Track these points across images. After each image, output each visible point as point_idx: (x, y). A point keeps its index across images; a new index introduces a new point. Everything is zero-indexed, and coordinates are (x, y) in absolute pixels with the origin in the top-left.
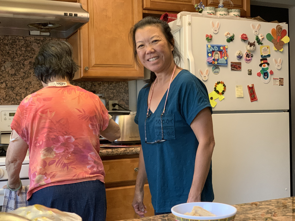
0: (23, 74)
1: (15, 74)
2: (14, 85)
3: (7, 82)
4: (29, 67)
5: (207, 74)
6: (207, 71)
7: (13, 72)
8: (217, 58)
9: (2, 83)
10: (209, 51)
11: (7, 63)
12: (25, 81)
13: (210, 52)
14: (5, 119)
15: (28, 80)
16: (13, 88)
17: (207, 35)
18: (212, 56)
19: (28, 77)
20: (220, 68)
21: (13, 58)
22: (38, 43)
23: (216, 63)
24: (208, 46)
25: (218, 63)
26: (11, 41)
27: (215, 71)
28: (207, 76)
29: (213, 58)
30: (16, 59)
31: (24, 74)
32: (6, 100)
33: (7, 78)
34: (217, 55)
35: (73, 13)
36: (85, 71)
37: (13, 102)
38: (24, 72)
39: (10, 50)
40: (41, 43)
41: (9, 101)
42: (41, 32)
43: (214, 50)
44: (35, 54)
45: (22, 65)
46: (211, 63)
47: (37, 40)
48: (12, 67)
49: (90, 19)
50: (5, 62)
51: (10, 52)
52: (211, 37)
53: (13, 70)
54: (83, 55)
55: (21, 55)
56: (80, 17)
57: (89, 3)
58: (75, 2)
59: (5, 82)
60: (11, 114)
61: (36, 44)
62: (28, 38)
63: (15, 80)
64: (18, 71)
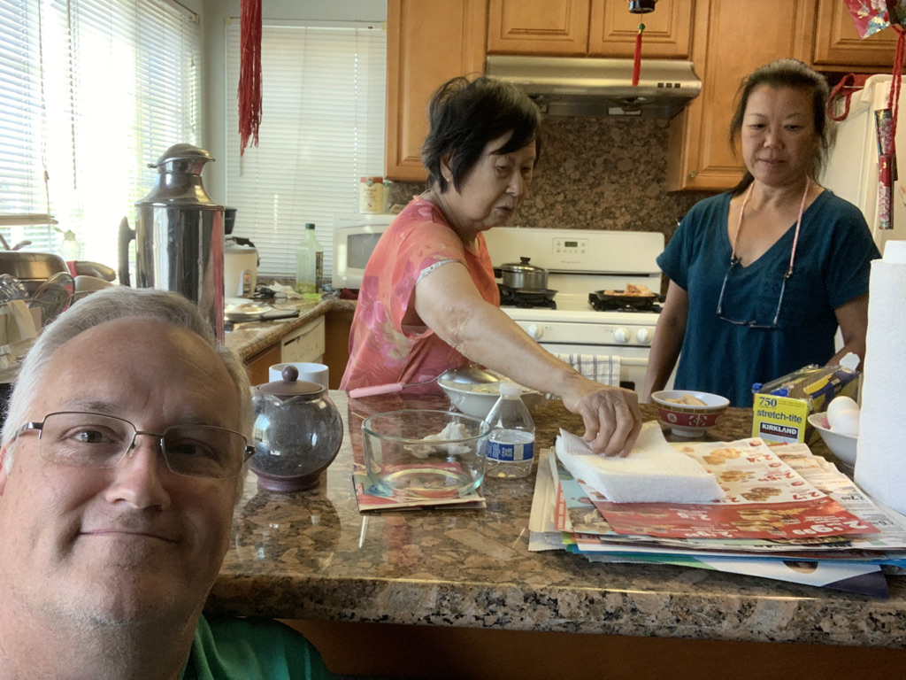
0: (591, 180)
1: (580, 180)
2: (576, 198)
3: (567, 192)
4: (602, 169)
7: (576, 175)
9: (559, 193)
11: (569, 161)
12: (595, 190)
14: (558, 251)
15: (599, 189)
16: (574, 203)
19: (599, 185)
22: (620, 129)
26: (577, 126)
30: (584, 156)
31: (594, 180)
32: (563, 221)
33: (567, 186)
35: (673, 83)
36: (690, 179)
37: (573, 225)
38: (594, 177)
39: (574, 140)
40: (626, 128)
41: (567, 223)
42: (625, 111)
44: (614, 146)
45: (591, 167)
47: (619, 122)
48: (576, 168)
49: (701, 94)
50: (565, 160)
51: (575, 144)
53: (578, 173)
54: (688, 151)
55: (591, 149)
56: (685, 89)
57: (709, 59)
58: (684, 58)
59: (564, 191)
60: (568, 244)
61: (617, 130)
62: (604, 120)
63: (579, 189)
64: (584, 174)
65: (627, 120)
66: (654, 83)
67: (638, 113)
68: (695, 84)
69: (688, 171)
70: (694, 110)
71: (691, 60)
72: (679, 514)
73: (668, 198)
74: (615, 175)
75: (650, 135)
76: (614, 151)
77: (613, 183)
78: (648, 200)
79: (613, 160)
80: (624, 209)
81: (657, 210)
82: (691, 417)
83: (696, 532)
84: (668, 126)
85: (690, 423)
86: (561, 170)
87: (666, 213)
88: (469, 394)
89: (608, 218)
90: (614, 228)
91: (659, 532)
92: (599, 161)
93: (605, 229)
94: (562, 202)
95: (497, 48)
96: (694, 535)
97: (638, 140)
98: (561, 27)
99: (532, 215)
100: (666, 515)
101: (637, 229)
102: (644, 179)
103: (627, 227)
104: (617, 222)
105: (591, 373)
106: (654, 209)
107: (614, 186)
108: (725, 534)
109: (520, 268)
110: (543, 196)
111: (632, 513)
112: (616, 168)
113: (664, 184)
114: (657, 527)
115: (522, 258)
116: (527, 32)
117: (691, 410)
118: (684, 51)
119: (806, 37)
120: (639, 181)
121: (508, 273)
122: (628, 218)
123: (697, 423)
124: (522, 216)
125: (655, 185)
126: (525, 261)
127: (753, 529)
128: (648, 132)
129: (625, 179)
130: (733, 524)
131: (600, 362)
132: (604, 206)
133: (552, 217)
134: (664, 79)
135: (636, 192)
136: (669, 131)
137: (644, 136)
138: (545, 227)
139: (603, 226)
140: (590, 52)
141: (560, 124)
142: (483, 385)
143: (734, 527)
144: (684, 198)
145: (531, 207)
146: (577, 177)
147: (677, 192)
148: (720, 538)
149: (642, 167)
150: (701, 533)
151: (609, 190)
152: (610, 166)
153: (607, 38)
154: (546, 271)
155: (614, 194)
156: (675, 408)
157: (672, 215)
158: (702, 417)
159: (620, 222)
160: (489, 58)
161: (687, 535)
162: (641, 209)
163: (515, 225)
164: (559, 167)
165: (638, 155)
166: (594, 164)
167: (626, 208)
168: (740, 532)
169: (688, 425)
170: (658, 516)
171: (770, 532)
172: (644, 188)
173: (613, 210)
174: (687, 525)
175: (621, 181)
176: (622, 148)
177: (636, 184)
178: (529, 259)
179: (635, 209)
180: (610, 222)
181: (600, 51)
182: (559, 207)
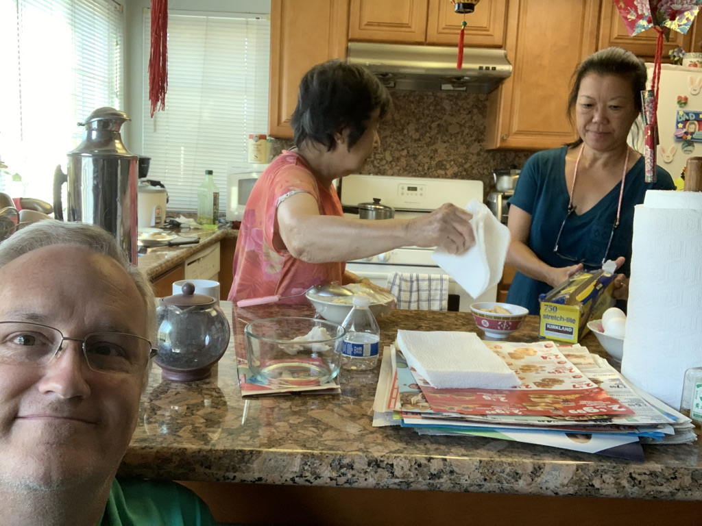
0: (428, 140)
1: (419, 140)
2: (416, 153)
3: (409, 149)
4: (436, 131)
5: (671, 153)
6: (673, 148)
7: (417, 136)
8: (693, 131)
9: (403, 149)
10: (679, 120)
11: (411, 125)
12: (430, 148)
13: (682, 122)
14: (402, 194)
15: (434, 147)
16: (415, 157)
17: (679, 97)
18: (684, 127)
19: (434, 143)
20: (695, 144)
21: (418, 120)
22: (451, 100)
23: (689, 137)
24: (678, 113)
25: (692, 138)
26: (417, 98)
27: (686, 149)
28: (671, 156)
29: (685, 130)
30: (423, 121)
31: (430, 140)
32: (406, 170)
33: (410, 144)
34: (693, 126)
35: (491, 66)
36: (503, 140)
37: (414, 174)
38: (430, 138)
39: (416, 109)
40: (454, 100)
41: (410, 172)
42: (453, 87)
43: (688, 118)
44: (445, 114)
45: (428, 129)
46: (681, 138)
47: (450, 96)
48: (417, 130)
49: (512, 75)
50: (408, 124)
51: (416, 111)
52: (686, 99)
53: (418, 134)
54: (501, 119)
55: (428, 115)
56: (499, 71)
57: (518, 49)
58: (499, 47)
59: (407, 148)
60: (409, 189)
61: (447, 101)
62: (438, 94)
63: (418, 147)
64: (423, 135)
65: (456, 94)
66: (476, 66)
67: (464, 89)
68: (507, 68)
69: (502, 133)
70: (506, 87)
71: (505, 50)
72: (484, 397)
73: (486, 154)
74: (446, 136)
75: (473, 106)
76: (445, 117)
77: (445, 142)
78: (471, 155)
79: (444, 124)
80: (452, 163)
81: (478, 163)
82: (500, 323)
83: (494, 410)
84: (487, 100)
85: (499, 328)
86: (405, 132)
87: (485, 166)
88: (330, 305)
89: (441, 169)
90: (445, 176)
91: (466, 410)
92: (434, 125)
93: (438, 177)
94: (406, 156)
95: (356, 36)
96: (493, 412)
97: (464, 110)
98: (405, 21)
99: (383, 166)
100: (474, 398)
101: (463, 178)
102: (469, 139)
103: (455, 176)
104: (447, 172)
105: (427, 288)
106: (475, 163)
107: (445, 145)
108: (516, 411)
109: (373, 207)
110: (391, 151)
111: (448, 396)
112: (447, 131)
113: (484, 144)
114: (466, 406)
115: (374, 199)
116: (379, 24)
117: (499, 318)
118: (499, 41)
119: (591, 33)
120: (465, 141)
121: (363, 211)
122: (456, 169)
123: (504, 327)
124: (374, 166)
125: (476, 144)
126: (377, 201)
127: (539, 408)
128: (471, 103)
129: (454, 139)
130: (524, 404)
131: (434, 280)
132: (437, 159)
133: (398, 168)
134: (484, 63)
135: (462, 149)
136: (488, 103)
137: (468, 107)
138: (392, 175)
139: (436, 175)
140: (427, 42)
141: (404, 96)
142: (341, 297)
143: (525, 407)
144: (499, 154)
145: (381, 159)
146: (418, 138)
147: (492, 150)
148: (512, 414)
149: (467, 131)
150: (498, 411)
151: (441, 147)
152: (443, 130)
153: (440, 30)
154: (393, 209)
155: (445, 151)
156: (487, 316)
157: (489, 168)
158: (507, 323)
159: (450, 172)
160: (349, 44)
161: (487, 412)
162: (466, 163)
163: (370, 174)
164: (403, 129)
165: (463, 121)
166: (430, 128)
167: (454, 161)
168: (528, 410)
169: (497, 329)
170: (467, 398)
171: (551, 411)
172: (468, 147)
173: (445, 163)
174: (488, 405)
175: (450, 141)
176: (452, 115)
177: (462, 144)
178: (379, 200)
179: (462, 162)
180: (443, 172)
181: (435, 40)
182: (403, 160)
